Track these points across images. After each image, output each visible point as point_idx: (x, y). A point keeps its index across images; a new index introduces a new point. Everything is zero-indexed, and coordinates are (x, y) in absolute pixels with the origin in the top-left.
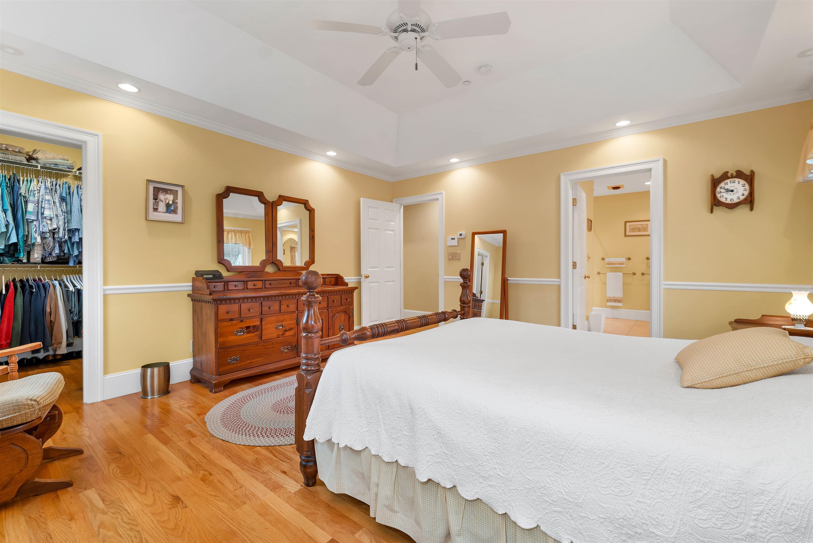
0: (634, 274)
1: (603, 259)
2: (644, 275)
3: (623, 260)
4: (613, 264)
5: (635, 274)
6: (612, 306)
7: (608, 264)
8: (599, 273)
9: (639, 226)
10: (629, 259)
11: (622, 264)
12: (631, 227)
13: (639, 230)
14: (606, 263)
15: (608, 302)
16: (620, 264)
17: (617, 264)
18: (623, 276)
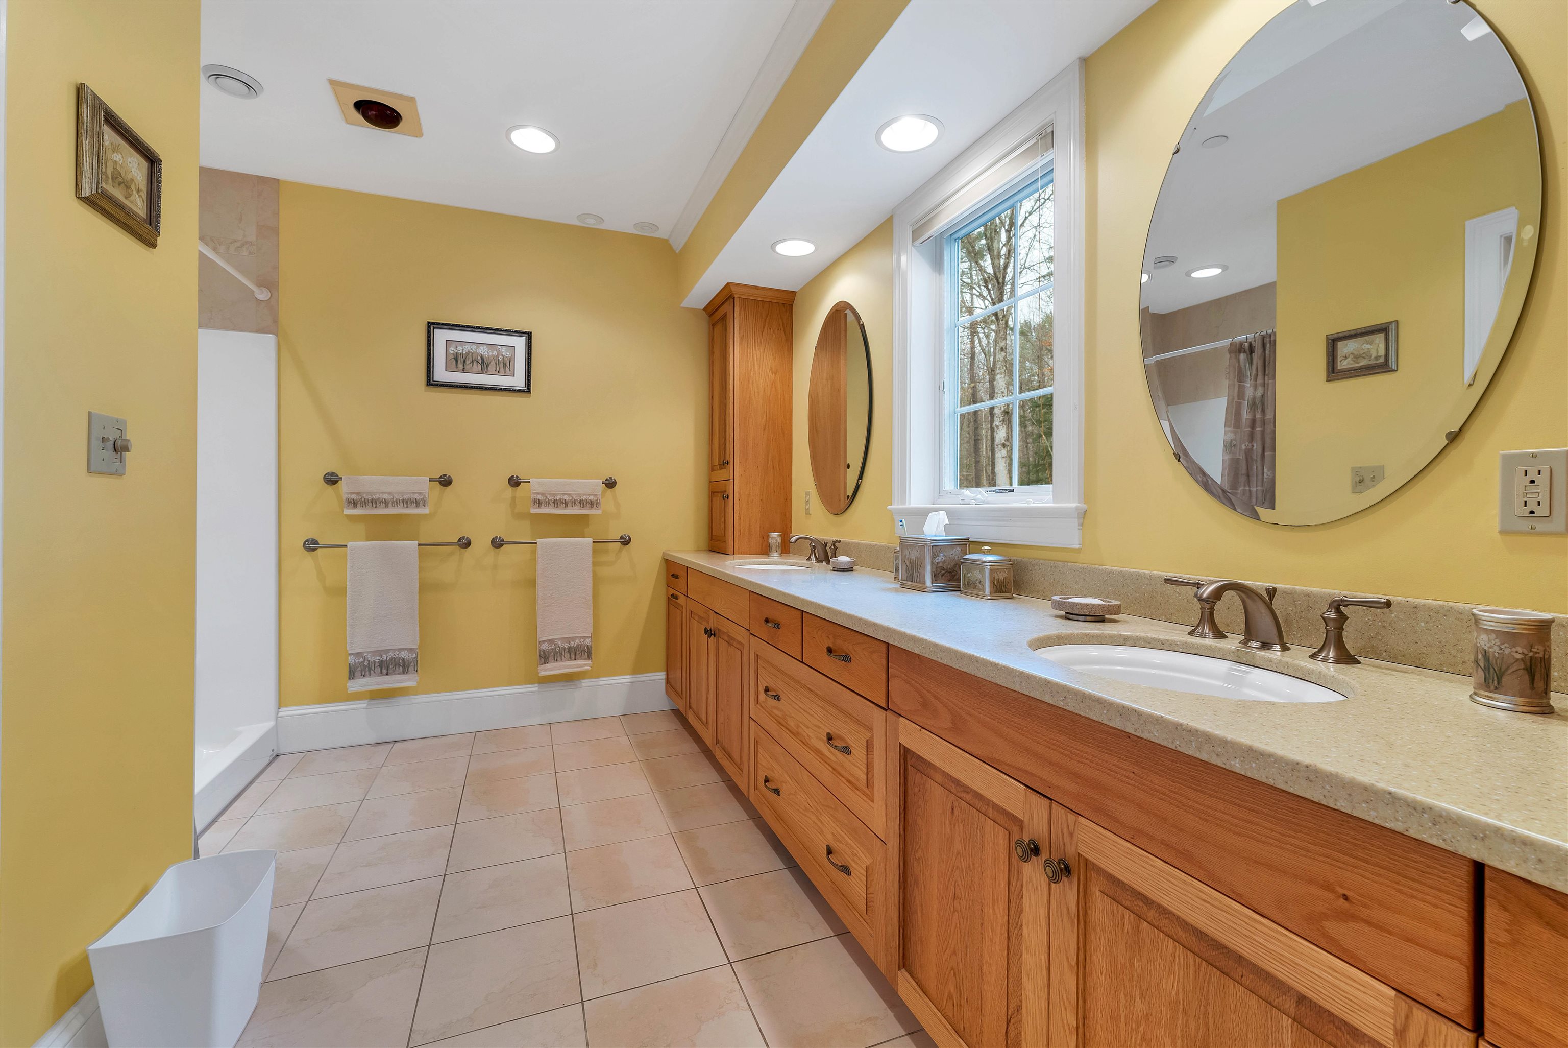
0: (465, 544)
1: (332, 480)
2: (501, 545)
3: (420, 484)
4: (374, 503)
5: (468, 544)
6: (371, 692)
7: (354, 504)
8: (311, 546)
9: (483, 350)
10: (446, 482)
11: (417, 503)
12: (452, 350)
13: (484, 365)
14: (345, 496)
15: (352, 675)
16: (406, 502)
17: (396, 503)
18: (421, 555)
